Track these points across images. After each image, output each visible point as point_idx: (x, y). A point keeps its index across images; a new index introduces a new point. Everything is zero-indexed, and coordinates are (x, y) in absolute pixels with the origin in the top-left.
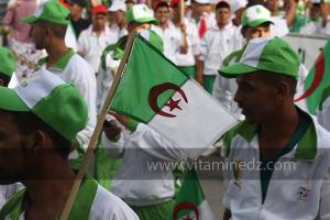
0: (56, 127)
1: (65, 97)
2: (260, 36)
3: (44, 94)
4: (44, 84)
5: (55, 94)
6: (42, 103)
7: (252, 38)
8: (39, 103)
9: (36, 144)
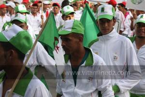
0: (19, 48)
1: (23, 36)
2: (70, 19)
3: (14, 35)
4: (14, 31)
5: (19, 35)
6: (13, 38)
7: (66, 20)
8: (12, 38)
9: (10, 55)
